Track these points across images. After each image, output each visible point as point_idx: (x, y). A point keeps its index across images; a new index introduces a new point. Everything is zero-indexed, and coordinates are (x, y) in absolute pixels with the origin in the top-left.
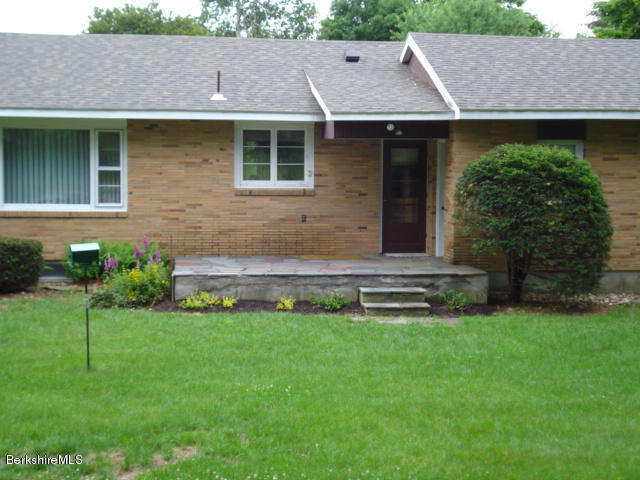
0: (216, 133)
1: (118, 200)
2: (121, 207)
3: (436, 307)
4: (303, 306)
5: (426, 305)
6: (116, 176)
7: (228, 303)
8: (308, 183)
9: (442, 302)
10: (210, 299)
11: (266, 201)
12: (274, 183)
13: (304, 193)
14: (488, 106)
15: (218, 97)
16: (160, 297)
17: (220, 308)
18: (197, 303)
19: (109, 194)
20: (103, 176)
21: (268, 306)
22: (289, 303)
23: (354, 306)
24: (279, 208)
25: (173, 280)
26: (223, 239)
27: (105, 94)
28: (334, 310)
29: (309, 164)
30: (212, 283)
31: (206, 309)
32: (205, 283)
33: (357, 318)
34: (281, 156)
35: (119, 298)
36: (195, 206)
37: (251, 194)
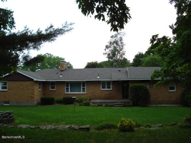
0: (98, 83)
1: (85, 92)
2: (85, 93)
3: (124, 106)
4: (106, 106)
5: (123, 106)
6: (84, 88)
7: (96, 105)
8: (111, 89)
9: (125, 105)
10: (94, 105)
11: (105, 92)
12: (106, 89)
13: (110, 90)
14: (134, 78)
15: (98, 77)
16: (88, 104)
17: (95, 106)
18: (92, 105)
19: (84, 91)
20: (83, 88)
21: (101, 106)
22: (104, 105)
23: (113, 106)
24: (107, 93)
25: (90, 102)
26: (99, 97)
27: (83, 77)
28: (110, 106)
29: (111, 86)
30: (94, 103)
31: (93, 106)
32: (93, 103)
33: (113, 107)
34: (107, 85)
35: (83, 105)
36: (95, 92)
37: (103, 91)
